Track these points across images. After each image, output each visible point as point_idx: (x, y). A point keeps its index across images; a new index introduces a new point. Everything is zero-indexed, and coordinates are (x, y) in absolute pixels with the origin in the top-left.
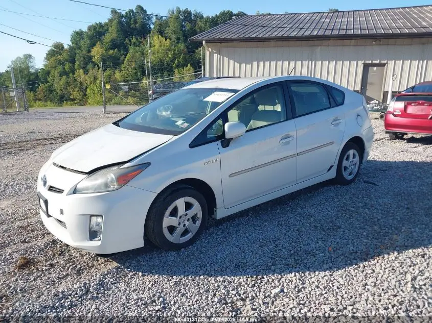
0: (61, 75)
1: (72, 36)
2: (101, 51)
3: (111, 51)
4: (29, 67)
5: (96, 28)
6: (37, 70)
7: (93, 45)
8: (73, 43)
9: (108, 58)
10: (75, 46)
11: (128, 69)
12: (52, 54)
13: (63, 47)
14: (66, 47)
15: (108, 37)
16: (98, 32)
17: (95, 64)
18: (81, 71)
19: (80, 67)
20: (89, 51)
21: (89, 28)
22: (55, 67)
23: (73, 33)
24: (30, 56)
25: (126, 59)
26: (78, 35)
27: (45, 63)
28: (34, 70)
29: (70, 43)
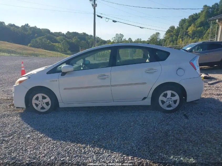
0: (170, 42)
1: (180, 22)
2: (193, 28)
3: (199, 28)
4: (157, 38)
5: (193, 16)
6: (160, 40)
7: (190, 25)
8: (179, 26)
9: (197, 32)
10: (180, 27)
11: (207, 38)
12: (168, 32)
13: (174, 28)
14: (176, 28)
15: (199, 21)
16: (194, 18)
17: (188, 35)
18: (181, 39)
19: (180, 37)
20: (187, 29)
21: (190, 17)
22: (169, 38)
23: (181, 20)
24: (159, 33)
25: (207, 32)
26: (183, 21)
27: (164, 36)
28: (159, 40)
29: (178, 26)
